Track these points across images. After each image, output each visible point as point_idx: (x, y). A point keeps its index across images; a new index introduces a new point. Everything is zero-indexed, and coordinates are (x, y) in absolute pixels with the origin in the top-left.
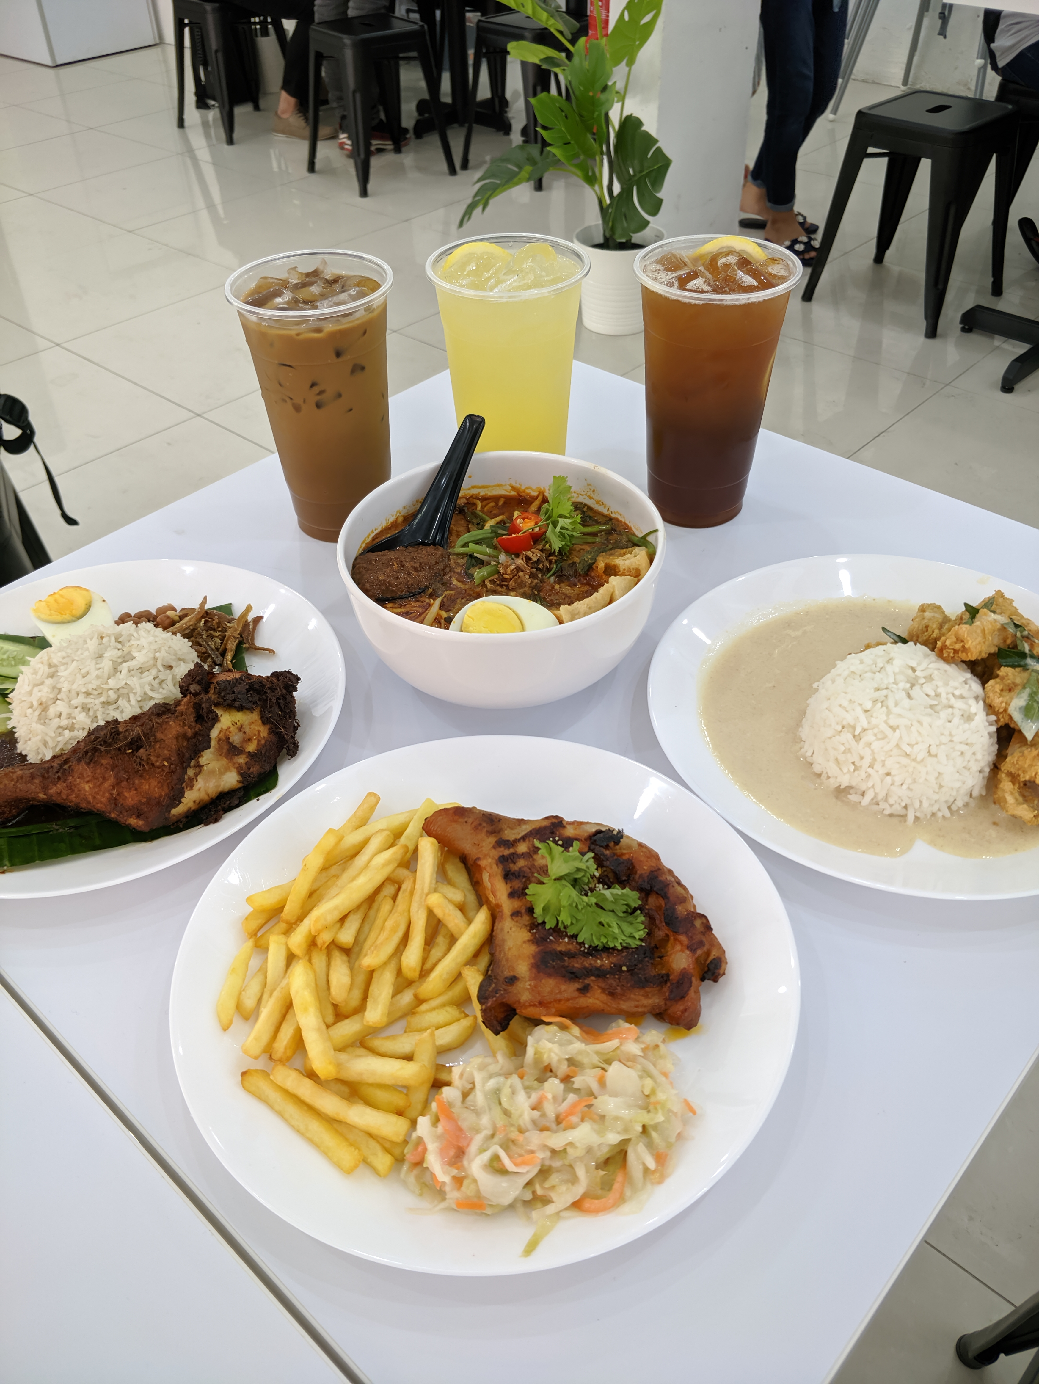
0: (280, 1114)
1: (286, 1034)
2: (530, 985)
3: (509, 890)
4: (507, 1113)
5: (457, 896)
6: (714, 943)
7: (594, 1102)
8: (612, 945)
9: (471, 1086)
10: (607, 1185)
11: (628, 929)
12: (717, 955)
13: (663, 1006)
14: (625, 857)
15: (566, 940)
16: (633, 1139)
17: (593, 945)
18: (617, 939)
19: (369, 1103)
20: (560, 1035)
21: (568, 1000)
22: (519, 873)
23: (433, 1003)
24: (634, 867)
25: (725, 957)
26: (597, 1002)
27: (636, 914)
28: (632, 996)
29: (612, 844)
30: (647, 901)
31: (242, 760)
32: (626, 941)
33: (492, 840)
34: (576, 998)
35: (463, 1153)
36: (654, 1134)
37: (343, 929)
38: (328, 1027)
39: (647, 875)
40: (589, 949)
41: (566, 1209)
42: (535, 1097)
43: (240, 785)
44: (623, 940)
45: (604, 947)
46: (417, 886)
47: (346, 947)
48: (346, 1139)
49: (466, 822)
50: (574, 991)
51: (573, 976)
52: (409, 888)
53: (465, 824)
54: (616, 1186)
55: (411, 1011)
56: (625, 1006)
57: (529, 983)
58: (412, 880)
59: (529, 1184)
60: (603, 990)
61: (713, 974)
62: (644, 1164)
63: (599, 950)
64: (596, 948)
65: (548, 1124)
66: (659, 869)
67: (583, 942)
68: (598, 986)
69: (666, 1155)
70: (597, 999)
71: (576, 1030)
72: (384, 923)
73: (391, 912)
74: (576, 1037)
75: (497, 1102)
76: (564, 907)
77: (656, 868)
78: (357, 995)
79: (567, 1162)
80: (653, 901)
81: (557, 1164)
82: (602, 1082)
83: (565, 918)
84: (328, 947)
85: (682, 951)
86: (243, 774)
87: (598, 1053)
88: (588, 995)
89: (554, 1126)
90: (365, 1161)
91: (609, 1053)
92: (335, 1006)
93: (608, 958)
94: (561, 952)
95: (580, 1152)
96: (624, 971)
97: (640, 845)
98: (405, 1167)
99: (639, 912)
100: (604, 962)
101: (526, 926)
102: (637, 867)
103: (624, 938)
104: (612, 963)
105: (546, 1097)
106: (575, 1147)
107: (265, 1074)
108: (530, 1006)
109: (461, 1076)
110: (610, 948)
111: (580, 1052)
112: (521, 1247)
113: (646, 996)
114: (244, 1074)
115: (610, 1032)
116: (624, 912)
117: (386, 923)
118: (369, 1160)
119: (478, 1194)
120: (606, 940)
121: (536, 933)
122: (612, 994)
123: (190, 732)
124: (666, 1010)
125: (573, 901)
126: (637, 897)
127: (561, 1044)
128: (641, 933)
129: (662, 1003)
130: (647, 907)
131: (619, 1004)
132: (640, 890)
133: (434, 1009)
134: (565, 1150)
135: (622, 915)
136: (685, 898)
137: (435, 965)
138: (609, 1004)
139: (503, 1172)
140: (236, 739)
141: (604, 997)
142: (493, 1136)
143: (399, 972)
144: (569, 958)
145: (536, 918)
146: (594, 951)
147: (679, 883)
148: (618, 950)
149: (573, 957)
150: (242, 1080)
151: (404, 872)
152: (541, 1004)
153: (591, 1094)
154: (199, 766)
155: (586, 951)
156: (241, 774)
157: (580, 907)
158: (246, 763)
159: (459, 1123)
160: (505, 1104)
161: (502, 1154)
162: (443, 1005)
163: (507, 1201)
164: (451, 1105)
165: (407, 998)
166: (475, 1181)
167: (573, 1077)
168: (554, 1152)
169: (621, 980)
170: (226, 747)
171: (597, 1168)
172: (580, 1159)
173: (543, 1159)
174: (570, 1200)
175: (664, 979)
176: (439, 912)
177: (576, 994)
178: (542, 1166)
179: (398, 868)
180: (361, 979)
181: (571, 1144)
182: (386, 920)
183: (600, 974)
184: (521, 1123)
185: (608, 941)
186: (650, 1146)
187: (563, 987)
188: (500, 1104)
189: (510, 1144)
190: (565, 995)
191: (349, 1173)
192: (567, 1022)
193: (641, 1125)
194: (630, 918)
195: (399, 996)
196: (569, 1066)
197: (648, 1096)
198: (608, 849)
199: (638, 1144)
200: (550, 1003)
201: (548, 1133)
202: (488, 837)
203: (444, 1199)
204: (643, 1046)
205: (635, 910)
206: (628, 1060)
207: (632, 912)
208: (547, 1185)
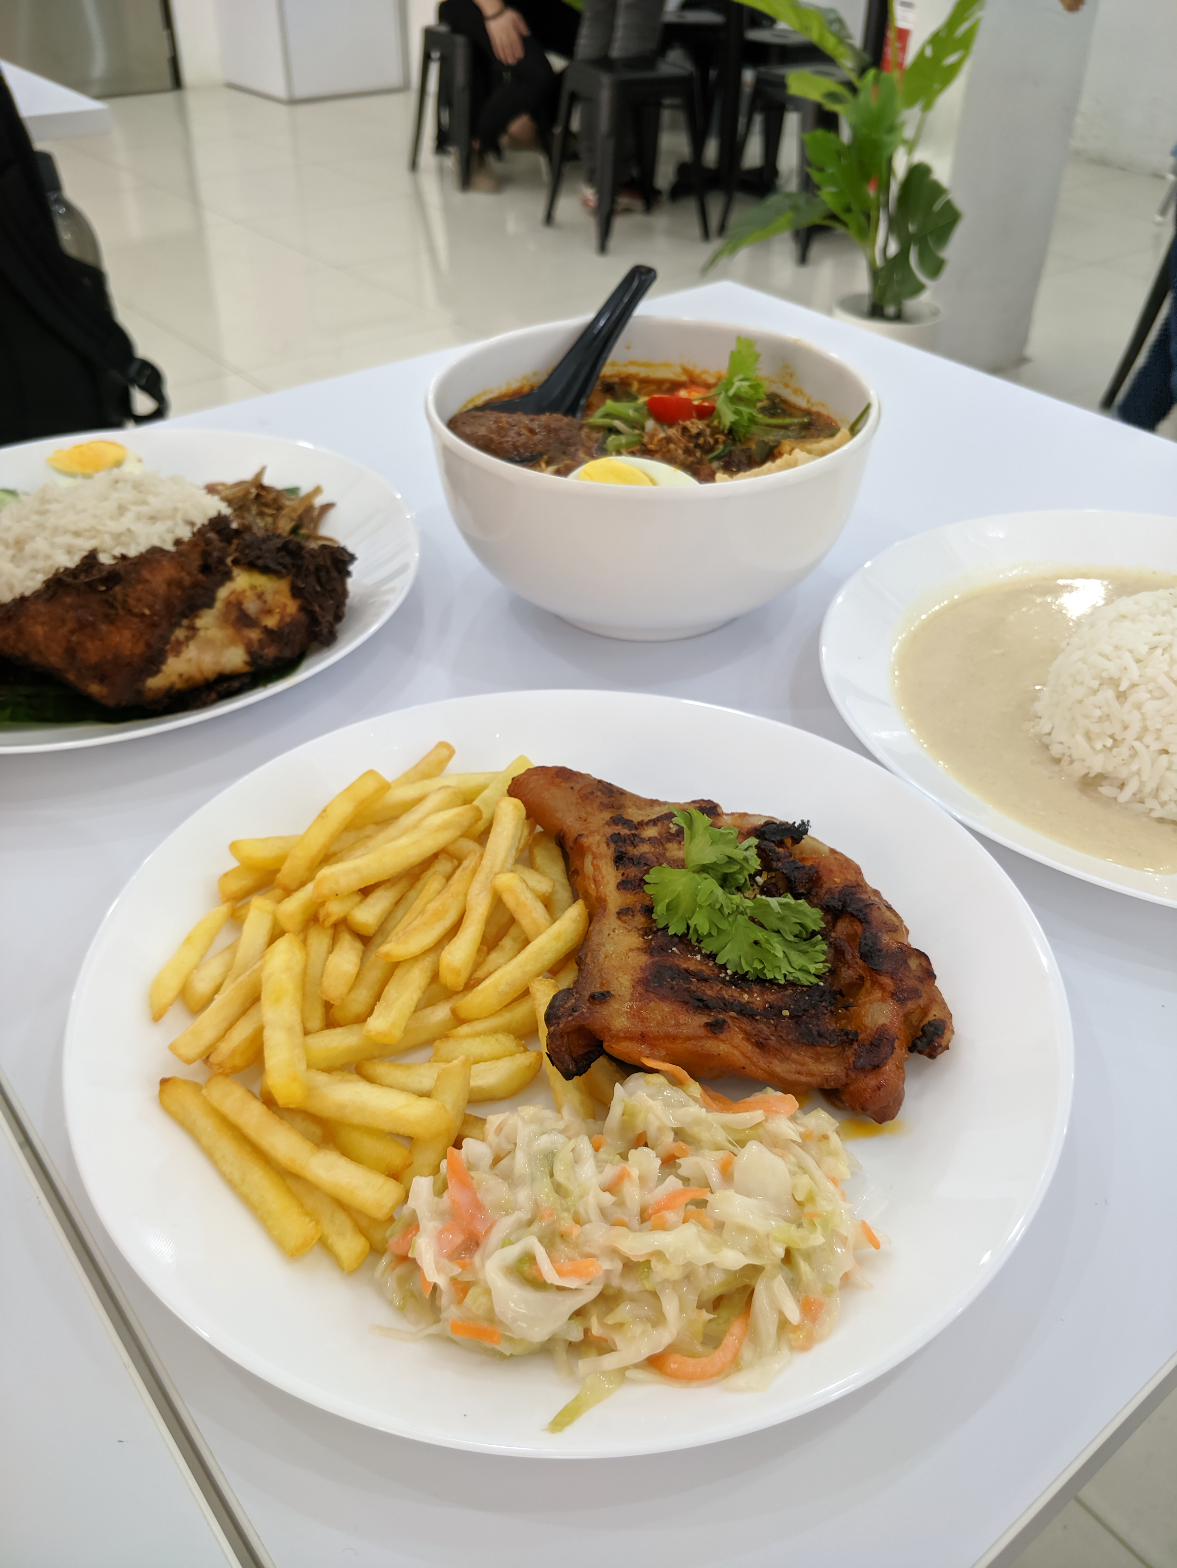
0: (209, 1153)
1: (241, 1033)
2: (631, 1008)
3: (620, 878)
4: (559, 1189)
5: (543, 885)
6: (936, 998)
7: (709, 1197)
8: (770, 976)
9: (510, 1147)
10: (712, 1340)
11: (799, 960)
12: (938, 1016)
13: (844, 1078)
14: (808, 864)
15: (699, 957)
16: (768, 1268)
17: (740, 972)
18: (780, 969)
19: (347, 1153)
20: (669, 1092)
21: (689, 1039)
22: (640, 859)
23: (479, 1026)
24: (819, 878)
25: (951, 1023)
26: (736, 1053)
27: (814, 940)
28: (794, 1056)
29: (789, 842)
30: (834, 926)
31: (254, 635)
32: (794, 975)
33: (607, 815)
34: (701, 1038)
35: (478, 1244)
36: (804, 1267)
37: (362, 906)
38: (306, 1033)
39: (838, 889)
40: (732, 976)
41: (636, 1366)
42: (610, 1172)
43: (247, 669)
44: (789, 973)
45: (758, 978)
46: (484, 862)
47: (363, 932)
48: (302, 1206)
49: (572, 788)
50: (700, 1026)
51: (701, 1004)
52: (473, 864)
53: (570, 789)
54: (730, 1341)
55: (443, 1034)
56: (779, 1067)
57: (629, 1004)
58: (478, 854)
59: (579, 1314)
60: (748, 1037)
61: (931, 1042)
62: (781, 1313)
63: (748, 980)
64: (744, 977)
65: (626, 1218)
66: (859, 885)
67: (724, 965)
68: (739, 1028)
69: (821, 1306)
70: (736, 1048)
71: (695, 1088)
72: (426, 904)
73: (439, 892)
74: (695, 1100)
75: (547, 1171)
76: (701, 907)
77: (855, 884)
78: (362, 996)
79: (648, 1286)
80: (843, 927)
81: (630, 1287)
82: (727, 1173)
83: (701, 923)
84: (335, 926)
85: (883, 1000)
86: (254, 656)
87: (725, 1127)
88: (722, 1036)
89: (635, 1222)
90: (323, 1243)
91: (744, 1130)
92: (328, 1006)
93: (761, 994)
94: (686, 970)
95: (673, 1272)
96: (785, 1016)
97: (833, 851)
98: (384, 1261)
99: (819, 937)
100: (755, 999)
101: (639, 930)
102: (825, 878)
103: (792, 970)
104: (767, 1002)
105: (629, 1175)
106: (667, 1262)
107: (197, 1087)
108: (626, 1038)
109: (499, 1129)
110: (766, 981)
111: (698, 1122)
112: (549, 1417)
113: (817, 1059)
114: (164, 1082)
115: (752, 1099)
116: (796, 936)
117: (429, 905)
118: (330, 1241)
119: (491, 1317)
120: (762, 966)
121: (651, 940)
122: (761, 1045)
123: (187, 580)
124: (846, 1085)
125: (717, 901)
126: (819, 916)
127: (668, 1104)
128: (821, 966)
129: (842, 1075)
130: (833, 934)
131: (771, 1063)
132: (827, 910)
133: (478, 1035)
134: (648, 1262)
135: (791, 938)
136: (896, 927)
137: (490, 974)
138: (755, 1060)
139: (537, 1284)
140: (251, 606)
141: (748, 1048)
142: (530, 1223)
143: (435, 977)
144: (698, 980)
145: (655, 921)
146: (741, 980)
147: (889, 908)
148: (779, 985)
149: (706, 980)
150: (161, 1092)
151: (469, 845)
152: (643, 1038)
153: (706, 1185)
154: (193, 629)
155: (728, 978)
156: (250, 652)
157: (726, 911)
158: (260, 641)
159: (479, 1196)
160: (560, 1176)
161: (541, 1253)
162: (494, 1031)
163: (539, 1334)
164: (471, 1167)
165: (440, 1013)
166: (488, 1292)
167: (679, 1158)
168: (630, 1266)
169: (779, 1028)
170: (234, 614)
171: (700, 1307)
172: (675, 1285)
173: (608, 1273)
174: (645, 1350)
175: (848, 1039)
176: (509, 900)
177: (702, 1032)
178: (606, 1287)
179: (462, 839)
180: (373, 975)
181: (659, 1254)
182: (430, 901)
183: (746, 1012)
184: (581, 1210)
185: (764, 967)
186: (795, 1283)
187: (683, 1018)
188: (552, 1175)
189: (558, 1240)
190: (685, 1031)
191: (292, 1255)
192: (683, 1074)
193: (785, 1247)
194: (804, 946)
195: (428, 1011)
196: (675, 1140)
197: (800, 1204)
198: (782, 847)
199: (774, 1277)
200: (657, 1038)
201: (624, 1229)
202: (601, 811)
203: (437, 1321)
204: (802, 1129)
205: (814, 934)
206: (775, 1144)
207: (807, 936)
208: (610, 1320)
